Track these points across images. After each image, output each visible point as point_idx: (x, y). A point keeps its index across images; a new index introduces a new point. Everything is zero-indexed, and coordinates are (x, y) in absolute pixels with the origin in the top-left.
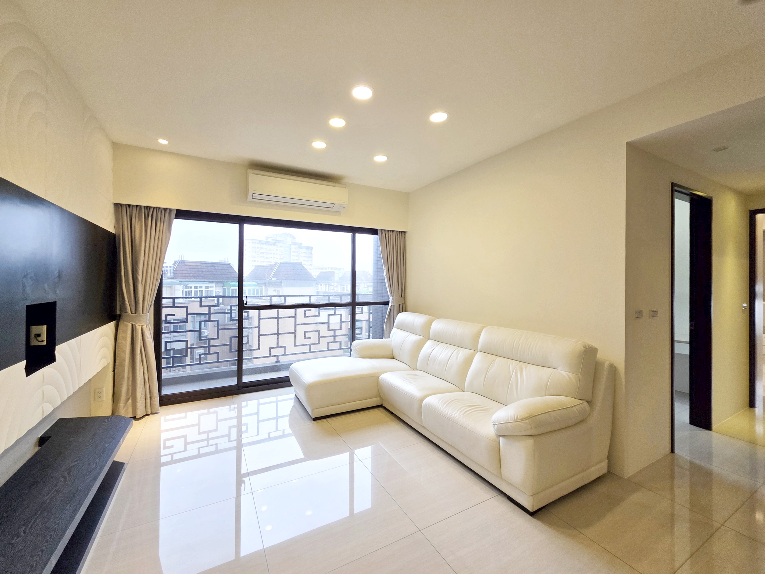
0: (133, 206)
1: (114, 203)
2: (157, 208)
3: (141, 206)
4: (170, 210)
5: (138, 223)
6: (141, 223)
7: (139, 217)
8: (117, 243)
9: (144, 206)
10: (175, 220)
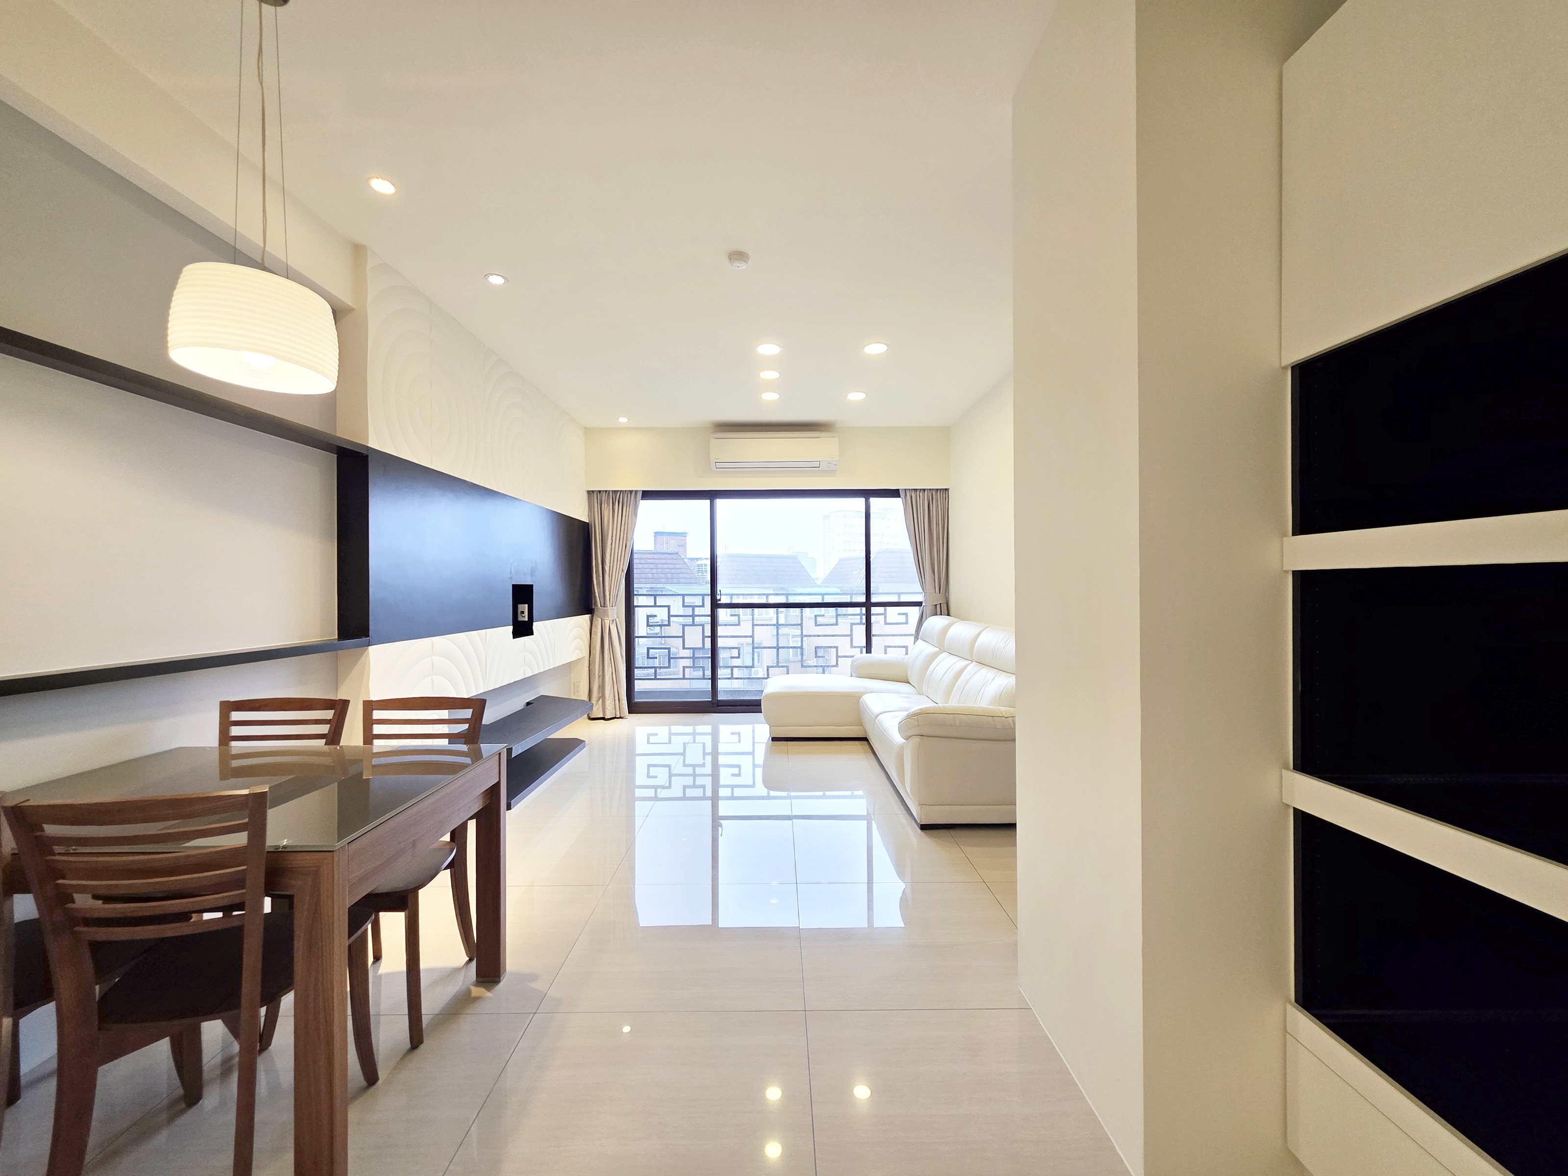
0: (603, 491)
1: (588, 491)
2: (623, 491)
3: (609, 491)
4: (636, 492)
5: (606, 509)
6: (610, 508)
7: (607, 504)
8: (590, 533)
9: (612, 491)
10: (641, 501)
